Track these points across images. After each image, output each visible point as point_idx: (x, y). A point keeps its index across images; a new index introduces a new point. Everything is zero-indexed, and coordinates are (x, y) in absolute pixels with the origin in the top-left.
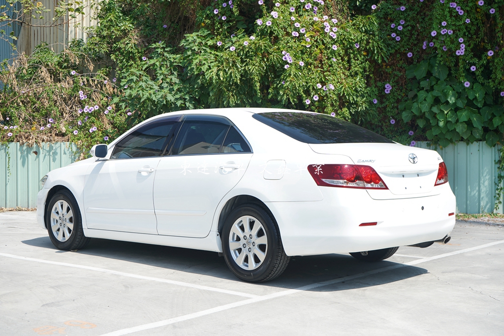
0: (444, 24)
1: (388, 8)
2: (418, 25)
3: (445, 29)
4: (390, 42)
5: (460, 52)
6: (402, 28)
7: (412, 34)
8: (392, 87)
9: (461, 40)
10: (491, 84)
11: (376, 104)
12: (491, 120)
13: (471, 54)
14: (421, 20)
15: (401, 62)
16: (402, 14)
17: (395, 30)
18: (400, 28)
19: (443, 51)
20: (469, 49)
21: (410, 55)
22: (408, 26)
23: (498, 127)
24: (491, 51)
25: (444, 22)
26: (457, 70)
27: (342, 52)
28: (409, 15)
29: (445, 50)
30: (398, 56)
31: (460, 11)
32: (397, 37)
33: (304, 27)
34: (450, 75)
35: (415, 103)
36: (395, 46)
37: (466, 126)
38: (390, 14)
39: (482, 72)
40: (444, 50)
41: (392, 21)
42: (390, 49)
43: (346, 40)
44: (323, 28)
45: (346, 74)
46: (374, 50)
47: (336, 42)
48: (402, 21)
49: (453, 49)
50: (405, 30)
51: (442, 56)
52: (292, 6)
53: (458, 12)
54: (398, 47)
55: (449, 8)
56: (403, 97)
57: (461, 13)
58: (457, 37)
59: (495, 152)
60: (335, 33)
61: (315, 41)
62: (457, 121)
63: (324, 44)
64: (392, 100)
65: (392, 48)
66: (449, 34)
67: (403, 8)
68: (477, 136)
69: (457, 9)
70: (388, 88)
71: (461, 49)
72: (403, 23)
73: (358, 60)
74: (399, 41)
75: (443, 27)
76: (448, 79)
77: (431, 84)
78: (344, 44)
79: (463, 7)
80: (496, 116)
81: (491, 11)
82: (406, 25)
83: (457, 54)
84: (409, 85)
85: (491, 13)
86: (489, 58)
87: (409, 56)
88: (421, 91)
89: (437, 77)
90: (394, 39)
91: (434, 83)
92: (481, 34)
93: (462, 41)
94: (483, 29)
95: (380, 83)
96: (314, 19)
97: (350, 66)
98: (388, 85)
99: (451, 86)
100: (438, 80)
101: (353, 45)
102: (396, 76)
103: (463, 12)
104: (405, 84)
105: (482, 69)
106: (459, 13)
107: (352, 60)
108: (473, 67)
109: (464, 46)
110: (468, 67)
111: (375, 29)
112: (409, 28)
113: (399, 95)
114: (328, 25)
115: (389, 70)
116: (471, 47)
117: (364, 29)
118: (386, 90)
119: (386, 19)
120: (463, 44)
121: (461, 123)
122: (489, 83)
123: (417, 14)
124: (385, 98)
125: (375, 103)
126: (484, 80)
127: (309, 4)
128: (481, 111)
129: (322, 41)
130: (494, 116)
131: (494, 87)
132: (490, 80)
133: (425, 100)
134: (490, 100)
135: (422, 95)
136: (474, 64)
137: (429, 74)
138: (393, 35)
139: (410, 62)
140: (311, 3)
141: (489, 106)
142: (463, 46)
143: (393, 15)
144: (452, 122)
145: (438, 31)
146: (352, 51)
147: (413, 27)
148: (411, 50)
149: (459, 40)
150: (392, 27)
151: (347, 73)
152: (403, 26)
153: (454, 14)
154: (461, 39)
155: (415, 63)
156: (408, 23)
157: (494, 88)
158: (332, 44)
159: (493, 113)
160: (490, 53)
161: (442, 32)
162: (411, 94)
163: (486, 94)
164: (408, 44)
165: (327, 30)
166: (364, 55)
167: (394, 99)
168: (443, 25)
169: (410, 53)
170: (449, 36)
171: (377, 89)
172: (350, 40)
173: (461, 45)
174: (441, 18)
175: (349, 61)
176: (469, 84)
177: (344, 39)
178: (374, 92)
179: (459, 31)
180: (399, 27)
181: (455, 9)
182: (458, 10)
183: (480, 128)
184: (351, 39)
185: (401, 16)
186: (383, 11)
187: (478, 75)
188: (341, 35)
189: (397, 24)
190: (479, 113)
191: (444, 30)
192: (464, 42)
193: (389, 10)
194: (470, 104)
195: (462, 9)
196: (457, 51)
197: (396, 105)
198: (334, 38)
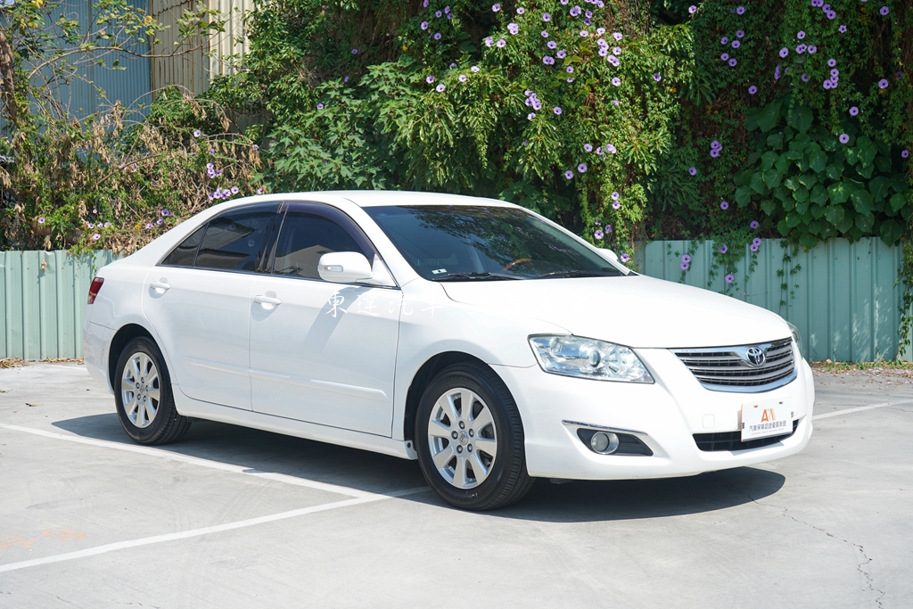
0: (801, 35)
1: (717, 10)
2: (767, 38)
3: (803, 45)
4: (719, 69)
5: (831, 84)
6: (739, 44)
7: (757, 55)
8: (723, 145)
9: (832, 62)
10: (886, 138)
11: (694, 176)
12: (887, 199)
13: (852, 86)
14: (771, 30)
15: (738, 103)
16: (740, 20)
17: (726, 48)
18: (736, 44)
19: (801, 82)
20: (847, 77)
21: (752, 90)
22: (749, 40)
23: (899, 211)
24: (883, 81)
25: (802, 32)
26: (828, 115)
27: (630, 89)
28: (751, 21)
29: (806, 80)
30: (733, 92)
31: (828, 12)
32: (732, 60)
33: (565, 48)
34: (816, 123)
35: (758, 174)
36: (726, 76)
37: (843, 210)
38: (720, 21)
39: (870, 117)
40: (804, 80)
41: (723, 33)
42: (718, 80)
43: (637, 69)
44: (596, 49)
45: (638, 126)
46: (688, 84)
47: (619, 72)
48: (739, 31)
49: (819, 79)
50: (744, 48)
51: (800, 91)
52: (547, 11)
53: (825, 14)
54: (733, 76)
55: (810, 7)
56: (742, 163)
57: (831, 15)
58: (826, 57)
59: (899, 255)
60: (617, 56)
61: (582, 72)
62: (828, 203)
63: (597, 76)
64: (723, 169)
65: (722, 79)
66: (811, 52)
67: (741, 10)
68: (865, 227)
69: (824, 8)
70: (716, 148)
71: (832, 78)
72: (742, 36)
73: (660, 100)
74: (735, 67)
75: (800, 40)
76: (814, 131)
77: (784, 140)
78: (634, 75)
79: (835, 6)
80: (895, 193)
81: (881, 11)
82: (745, 39)
83: (825, 86)
84: (752, 142)
85: (883, 14)
86: (881, 92)
87: (751, 93)
88: (767, 153)
89: (794, 126)
90: (726, 63)
91: (790, 137)
92: (869, 52)
93: (834, 64)
94: (870, 43)
95: (703, 140)
96: (581, 34)
97: (646, 112)
98: (716, 142)
99: (818, 142)
100: (796, 132)
101: (649, 76)
102: (729, 126)
103: (834, 13)
104: (747, 141)
105: (870, 112)
106: (828, 17)
107: (649, 102)
108: (853, 108)
109: (837, 72)
110: (845, 109)
111: (689, 47)
112: (752, 44)
113: (736, 159)
114: (605, 43)
115: (718, 117)
116: (850, 75)
117: (670, 49)
118: (712, 152)
119: (713, 29)
120: (835, 70)
121: (835, 205)
122: (882, 135)
123: (766, 20)
124: (713, 166)
125: (693, 174)
126: (873, 131)
127: (577, 7)
128: (871, 184)
129: (595, 71)
130: (891, 192)
131: (890, 141)
132: (883, 131)
133: (774, 167)
134: (886, 166)
135: (769, 158)
136: (856, 104)
137: (782, 124)
138: (724, 57)
139: (754, 102)
140: (580, 6)
141: (885, 175)
142: (835, 73)
143: (724, 23)
144: (818, 205)
145: (792, 48)
146: (647, 87)
147: (759, 42)
148: (755, 82)
149: (829, 62)
150: (723, 43)
151: (640, 124)
152: (741, 40)
153: (820, 18)
154: (832, 60)
155: (762, 104)
156: (750, 36)
157: (890, 145)
158: (612, 77)
159: (890, 189)
160: (883, 84)
161: (797, 50)
162: (753, 158)
163: (878, 154)
164: (750, 72)
165: (603, 52)
166: (671, 94)
167: (728, 167)
168: (799, 37)
169: (753, 87)
170: (811, 56)
171: (696, 150)
172: (644, 69)
173: (832, 71)
174: (797, 26)
175: (644, 105)
176: (847, 137)
177: (632, 67)
178: (690, 155)
179: (829, 47)
180: (734, 42)
181: (821, 8)
182: (826, 11)
183: (868, 214)
184: (647, 66)
185: (738, 24)
186: (707, 15)
187: (864, 123)
188: (628, 59)
189: (731, 38)
190: (867, 188)
191: (801, 46)
192: (838, 65)
193: (717, 14)
194: (850, 172)
195: (832, 9)
196: (825, 82)
197: (730, 177)
198: (615, 65)
